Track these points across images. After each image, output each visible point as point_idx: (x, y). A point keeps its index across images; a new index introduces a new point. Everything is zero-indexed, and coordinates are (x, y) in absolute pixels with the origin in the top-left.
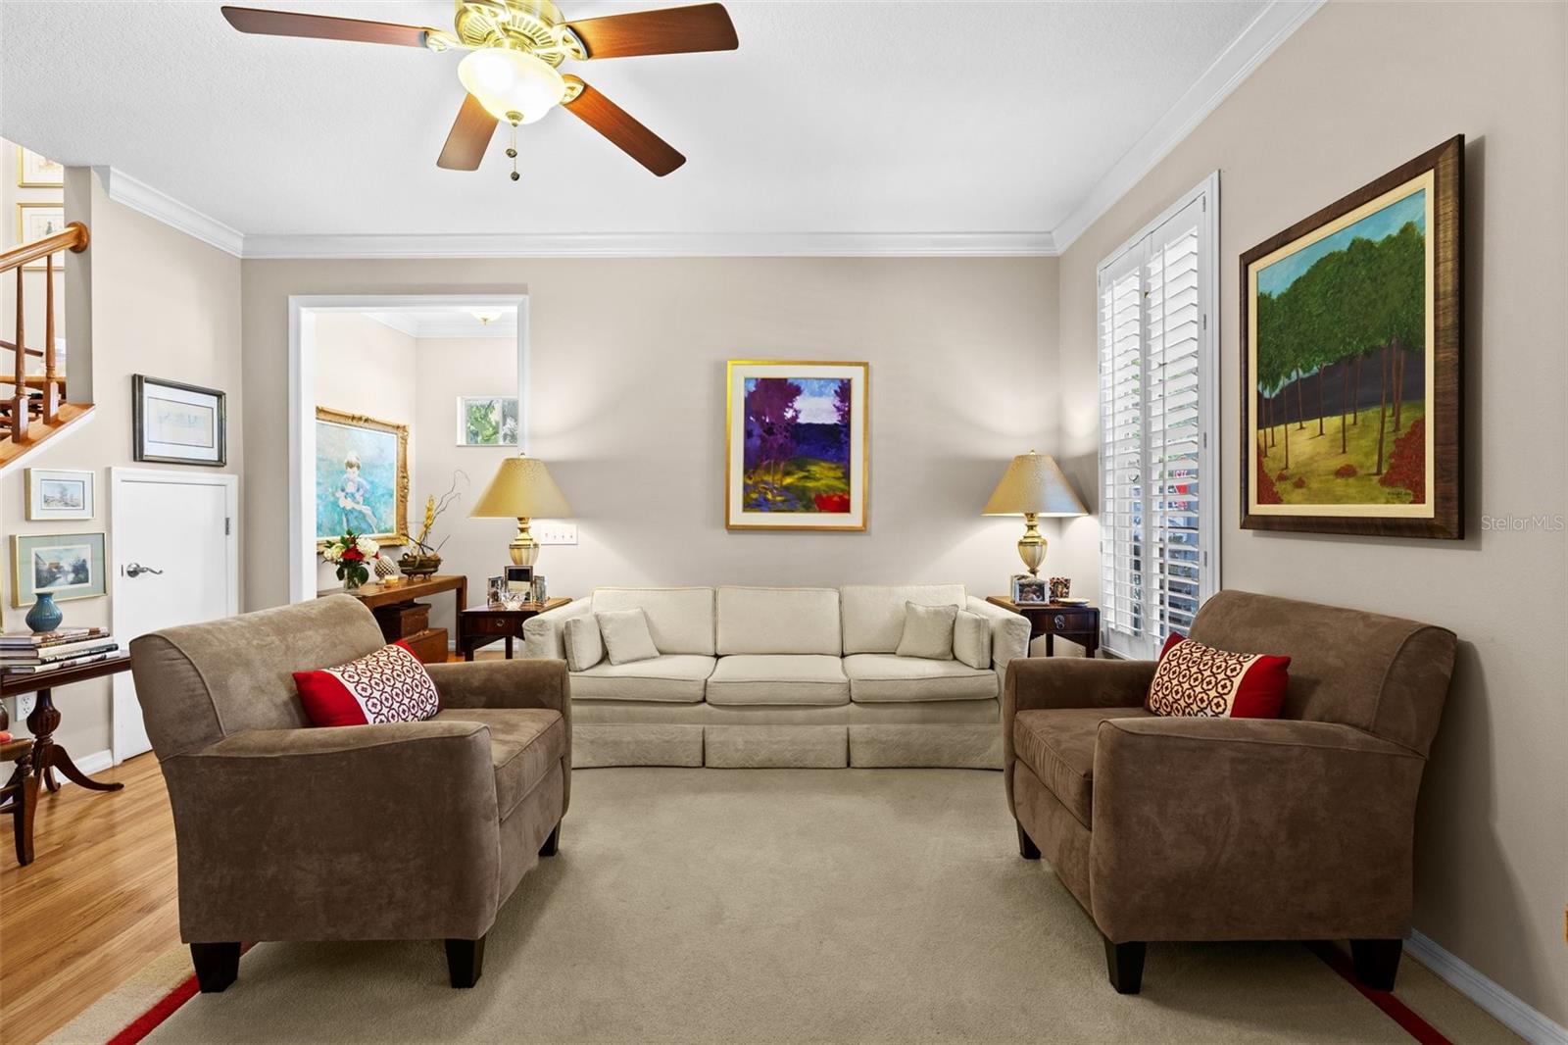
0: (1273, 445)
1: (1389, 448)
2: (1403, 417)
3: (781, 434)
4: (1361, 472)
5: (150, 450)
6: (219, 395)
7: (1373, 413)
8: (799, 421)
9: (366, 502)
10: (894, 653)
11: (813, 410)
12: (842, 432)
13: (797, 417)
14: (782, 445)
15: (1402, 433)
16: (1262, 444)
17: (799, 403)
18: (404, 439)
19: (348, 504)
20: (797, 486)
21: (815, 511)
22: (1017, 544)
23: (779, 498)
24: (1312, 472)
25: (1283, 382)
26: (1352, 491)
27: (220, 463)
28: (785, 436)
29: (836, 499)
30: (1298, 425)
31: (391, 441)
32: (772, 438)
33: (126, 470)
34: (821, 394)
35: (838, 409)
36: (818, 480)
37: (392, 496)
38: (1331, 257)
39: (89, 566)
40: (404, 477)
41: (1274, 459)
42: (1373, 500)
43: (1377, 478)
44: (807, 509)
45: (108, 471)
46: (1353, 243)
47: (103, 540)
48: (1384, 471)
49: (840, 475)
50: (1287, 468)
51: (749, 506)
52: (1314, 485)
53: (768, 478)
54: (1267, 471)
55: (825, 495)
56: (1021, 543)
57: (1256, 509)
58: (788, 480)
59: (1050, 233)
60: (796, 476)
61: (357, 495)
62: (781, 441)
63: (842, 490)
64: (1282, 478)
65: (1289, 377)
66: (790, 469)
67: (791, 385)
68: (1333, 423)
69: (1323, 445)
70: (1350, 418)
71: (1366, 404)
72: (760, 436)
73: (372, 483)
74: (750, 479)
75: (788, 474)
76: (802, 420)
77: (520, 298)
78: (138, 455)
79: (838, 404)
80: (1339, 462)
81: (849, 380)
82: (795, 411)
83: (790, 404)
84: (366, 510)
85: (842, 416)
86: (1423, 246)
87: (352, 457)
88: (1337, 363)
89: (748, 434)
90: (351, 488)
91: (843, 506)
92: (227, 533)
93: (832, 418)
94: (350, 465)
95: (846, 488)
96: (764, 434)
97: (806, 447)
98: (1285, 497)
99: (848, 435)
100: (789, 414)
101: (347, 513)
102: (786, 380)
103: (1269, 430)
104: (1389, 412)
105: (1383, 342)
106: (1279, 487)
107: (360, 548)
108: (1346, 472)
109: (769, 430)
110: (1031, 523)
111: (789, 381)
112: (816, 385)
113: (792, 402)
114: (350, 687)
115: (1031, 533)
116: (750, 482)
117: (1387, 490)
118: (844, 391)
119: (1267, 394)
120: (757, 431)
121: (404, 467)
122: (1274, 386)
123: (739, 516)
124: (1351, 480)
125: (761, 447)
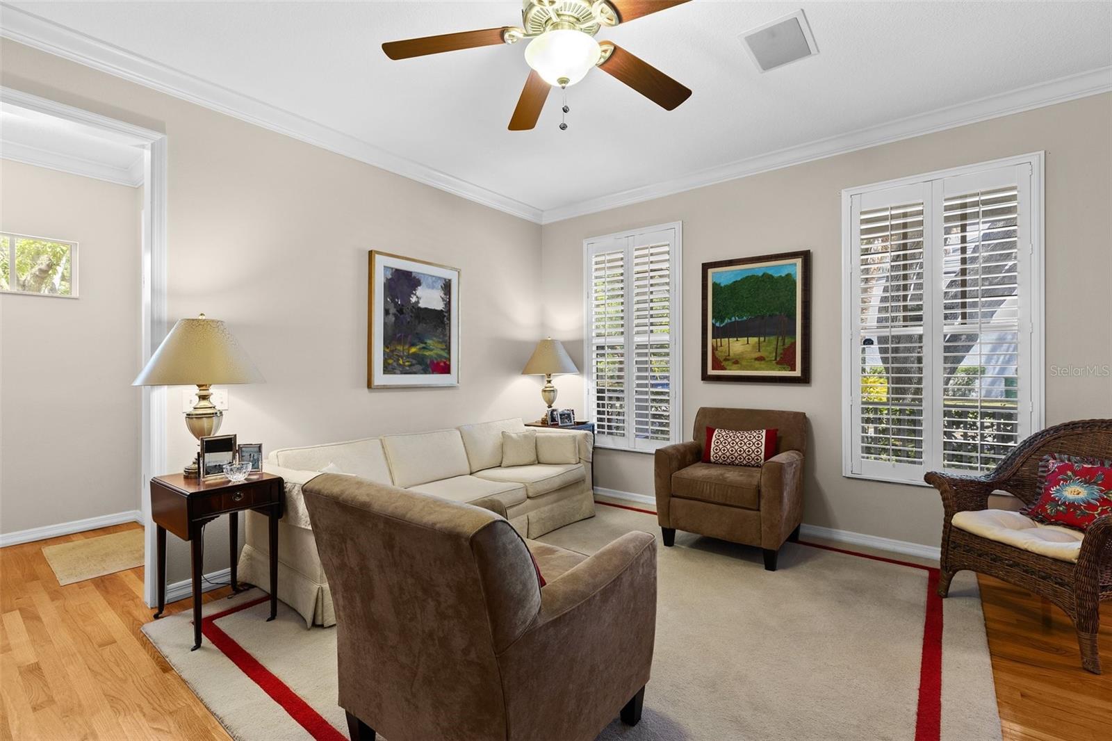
0: (721, 346)
1: (780, 351)
2: (786, 341)
3: (409, 314)
4: (767, 359)
7: (773, 338)
8: (419, 305)
10: (500, 466)
11: (428, 298)
12: (445, 316)
13: (418, 302)
14: (409, 322)
15: (786, 346)
16: (715, 345)
17: (420, 291)
20: (418, 354)
21: (430, 373)
22: (541, 391)
23: (407, 364)
24: (743, 358)
25: (727, 321)
26: (763, 366)
28: (411, 316)
29: (442, 364)
30: (735, 339)
32: (402, 316)
34: (433, 288)
35: (443, 300)
36: (431, 350)
38: (753, 276)
41: (721, 352)
42: (773, 370)
43: (774, 362)
44: (425, 372)
46: (764, 274)
48: (778, 359)
49: (444, 347)
50: (729, 355)
51: (387, 370)
52: (744, 363)
53: (400, 348)
54: (717, 356)
55: (435, 362)
56: (544, 391)
57: (711, 372)
58: (413, 350)
59: (542, 211)
60: (418, 347)
62: (408, 320)
63: (446, 358)
64: (726, 360)
65: (731, 319)
66: (416, 341)
67: (415, 278)
68: (753, 340)
69: (748, 348)
70: (762, 339)
71: (770, 334)
72: (394, 314)
74: (388, 348)
75: (413, 345)
76: (422, 305)
79: (443, 296)
80: (757, 355)
81: (450, 280)
82: (417, 297)
83: (414, 292)
85: (446, 305)
86: (795, 283)
88: (756, 317)
89: (387, 312)
91: (446, 369)
93: (439, 306)
95: (448, 356)
96: (397, 313)
97: (425, 325)
98: (728, 367)
99: (449, 319)
100: (413, 299)
102: (411, 272)
103: (719, 340)
104: (780, 338)
105: (778, 313)
106: (724, 363)
108: (760, 359)
109: (400, 311)
110: (549, 379)
111: (413, 275)
112: (430, 280)
113: (415, 290)
115: (549, 385)
116: (387, 350)
117: (779, 366)
118: (447, 287)
119: (718, 324)
120: (393, 310)
122: (722, 321)
123: (380, 378)
124: (763, 362)
125: (394, 323)
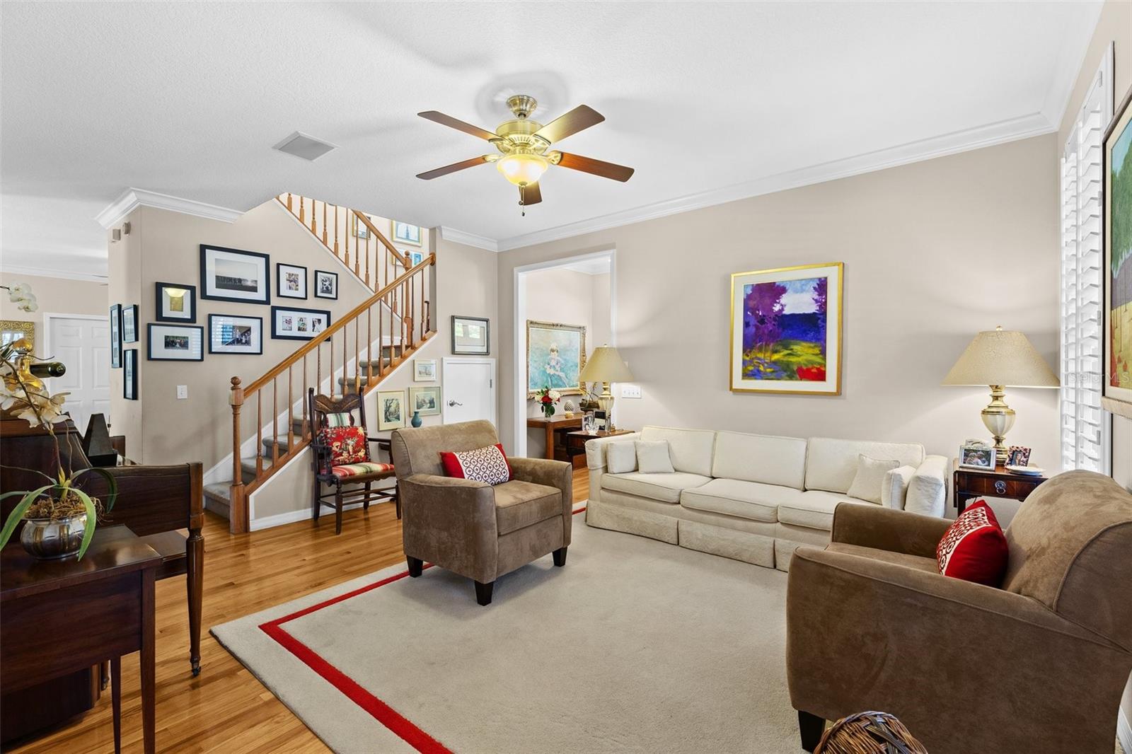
0: (1117, 326)
3: (771, 323)
5: (457, 349)
6: (487, 321)
8: (784, 313)
9: (562, 370)
10: (846, 494)
11: (797, 303)
12: (819, 319)
13: (783, 310)
14: (771, 331)
16: (1113, 325)
17: (784, 299)
18: (584, 334)
19: (552, 372)
20: (783, 361)
21: (796, 380)
22: (981, 412)
23: (768, 370)
24: (1129, 355)
25: (1120, 263)
27: (487, 353)
28: (774, 325)
29: (814, 370)
30: (1125, 306)
31: (576, 336)
32: (763, 326)
33: (449, 359)
34: (802, 291)
35: (816, 301)
36: (799, 356)
37: (577, 366)
39: (435, 401)
40: (584, 356)
44: (791, 377)
45: (442, 359)
47: (439, 390)
49: (818, 352)
50: (1121, 350)
51: (746, 375)
52: (1130, 369)
53: (761, 355)
54: (1114, 352)
55: (805, 368)
56: (984, 412)
58: (776, 357)
60: (782, 354)
61: (557, 367)
62: (771, 328)
63: (819, 364)
64: (1119, 361)
65: (1122, 258)
66: (778, 348)
67: (778, 286)
72: (755, 326)
73: (565, 360)
74: (748, 356)
75: (776, 352)
76: (787, 311)
77: (611, 252)
78: (453, 352)
79: (816, 297)
81: (826, 278)
82: (782, 305)
83: (777, 301)
84: (562, 375)
85: (820, 306)
87: (554, 346)
89: (746, 325)
90: (553, 363)
91: (820, 376)
92: (491, 386)
93: (812, 308)
94: (553, 351)
95: (823, 362)
96: (758, 324)
97: (790, 332)
98: (1120, 380)
99: (825, 321)
100: (777, 308)
101: (551, 376)
102: (774, 283)
103: (1115, 311)
106: (1118, 370)
107: (550, 396)
109: (762, 320)
110: (996, 394)
111: (777, 284)
112: (798, 285)
113: (779, 298)
114: (461, 461)
115: (996, 403)
116: (747, 359)
118: (822, 287)
119: (1114, 274)
120: (753, 321)
121: (583, 350)
122: (1117, 266)
123: (739, 383)
125: (755, 333)
